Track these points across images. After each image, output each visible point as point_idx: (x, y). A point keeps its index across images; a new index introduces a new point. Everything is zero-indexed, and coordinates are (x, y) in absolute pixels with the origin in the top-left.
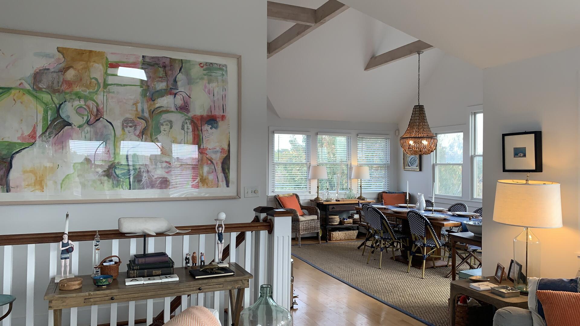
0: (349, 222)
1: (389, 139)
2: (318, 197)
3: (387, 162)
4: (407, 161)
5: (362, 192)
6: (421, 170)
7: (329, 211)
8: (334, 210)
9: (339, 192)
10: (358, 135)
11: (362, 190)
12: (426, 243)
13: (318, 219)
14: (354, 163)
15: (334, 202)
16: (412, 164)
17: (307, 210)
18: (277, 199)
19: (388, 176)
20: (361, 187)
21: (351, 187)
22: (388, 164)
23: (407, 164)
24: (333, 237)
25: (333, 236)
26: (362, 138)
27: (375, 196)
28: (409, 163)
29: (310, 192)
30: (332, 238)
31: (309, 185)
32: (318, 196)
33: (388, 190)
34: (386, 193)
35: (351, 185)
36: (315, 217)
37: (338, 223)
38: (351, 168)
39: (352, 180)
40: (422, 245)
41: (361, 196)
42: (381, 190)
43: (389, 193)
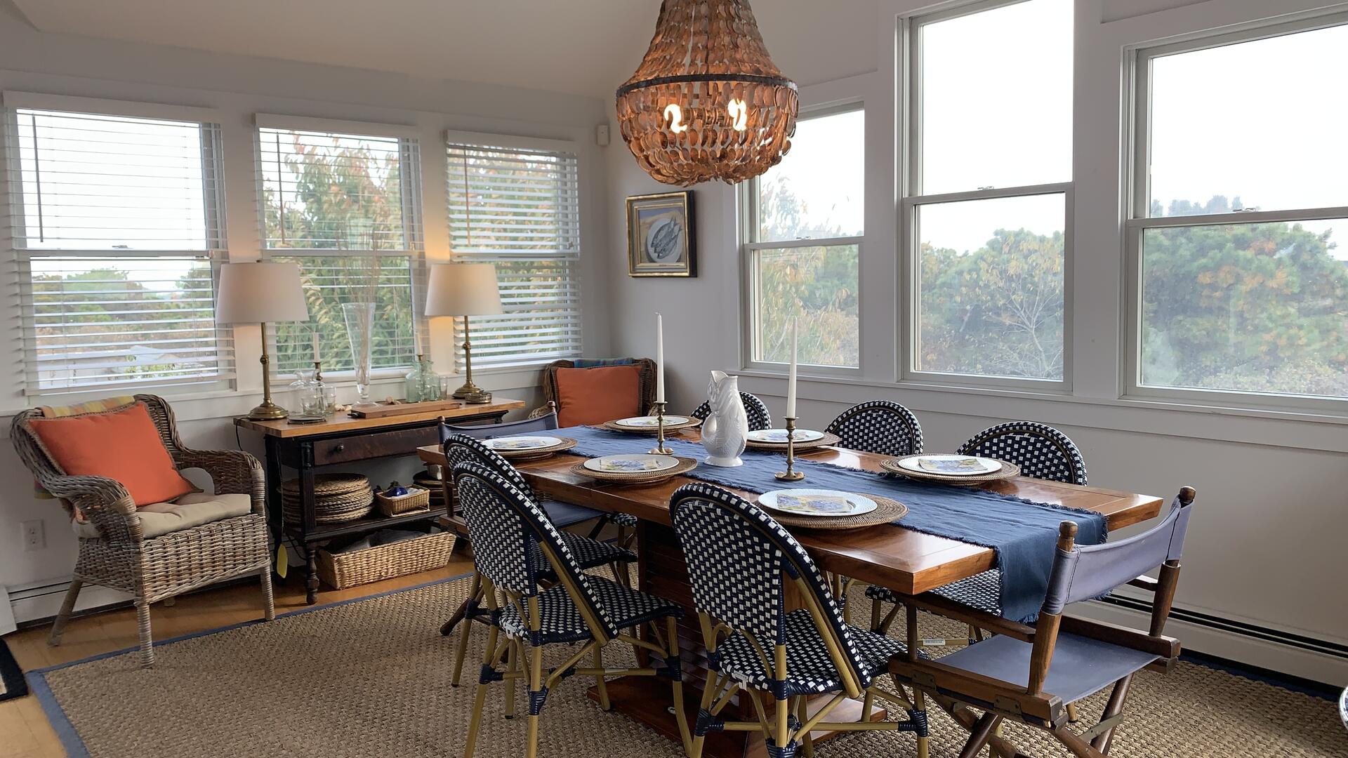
0: (412, 504)
1: (572, 157)
2: (266, 405)
3: (571, 245)
4: (643, 242)
5: (472, 368)
6: (694, 272)
7: (314, 465)
8: (337, 458)
9: (371, 372)
10: (444, 135)
11: (472, 360)
12: (784, 675)
13: (253, 510)
14: (437, 252)
15: (342, 422)
16: (662, 252)
17: (209, 468)
18: (24, 431)
19: (575, 301)
20: (466, 347)
21: (426, 348)
22: (573, 255)
23: (644, 254)
24: (342, 575)
25: (340, 570)
26: (464, 148)
27: (528, 381)
28: (651, 250)
29: (232, 384)
30: (338, 578)
31: (229, 353)
32: (266, 400)
33: (576, 355)
34: (571, 365)
35: (426, 341)
36: (241, 502)
37: (364, 511)
38: (425, 270)
39: (431, 321)
40: (760, 684)
41: (468, 386)
42: (550, 356)
43: (581, 364)
